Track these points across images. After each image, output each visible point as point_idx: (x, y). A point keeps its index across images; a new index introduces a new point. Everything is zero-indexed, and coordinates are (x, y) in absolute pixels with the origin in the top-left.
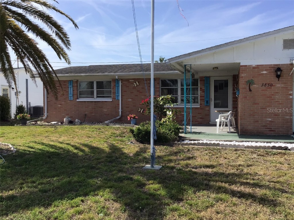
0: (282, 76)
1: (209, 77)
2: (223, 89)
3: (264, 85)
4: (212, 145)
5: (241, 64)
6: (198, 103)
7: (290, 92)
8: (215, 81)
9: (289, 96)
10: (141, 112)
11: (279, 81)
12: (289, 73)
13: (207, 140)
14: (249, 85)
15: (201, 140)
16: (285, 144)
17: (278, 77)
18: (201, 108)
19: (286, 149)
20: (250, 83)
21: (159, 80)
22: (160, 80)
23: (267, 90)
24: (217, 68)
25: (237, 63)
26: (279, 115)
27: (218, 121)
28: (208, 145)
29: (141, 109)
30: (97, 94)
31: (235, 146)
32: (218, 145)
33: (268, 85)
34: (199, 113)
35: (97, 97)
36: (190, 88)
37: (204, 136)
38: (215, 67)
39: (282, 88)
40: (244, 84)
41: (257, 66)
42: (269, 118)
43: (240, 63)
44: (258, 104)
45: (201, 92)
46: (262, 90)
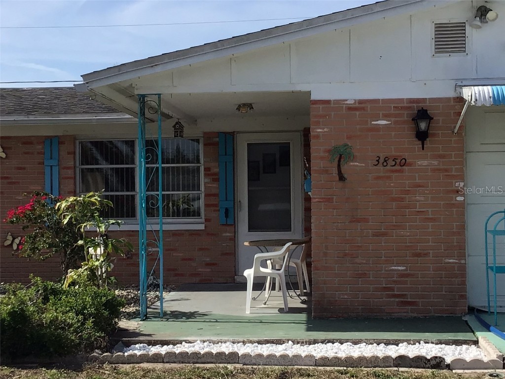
0: (434, 135)
1: (232, 134)
2: (275, 172)
3: (382, 160)
4: (213, 360)
5: (314, 97)
6: (199, 215)
7: (457, 184)
8: (248, 144)
9: (454, 196)
10: (15, 247)
11: (423, 149)
12: (453, 125)
13: (204, 342)
14: (337, 160)
15: (186, 342)
16: (439, 346)
17: (422, 136)
18: (206, 233)
19: (438, 363)
20: (341, 156)
21: (75, 143)
22: (77, 142)
23: (389, 178)
24: (250, 106)
25: (300, 92)
26: (426, 255)
27: (249, 275)
28: (199, 360)
29: (14, 239)
31: (284, 359)
32: (233, 357)
33: (394, 163)
34: (201, 249)
36: (157, 168)
37: (201, 325)
38: (244, 105)
39: (434, 170)
40: (322, 158)
41: (361, 102)
42: (398, 264)
43: (309, 93)
44: (366, 220)
45: (207, 180)
46: (378, 178)
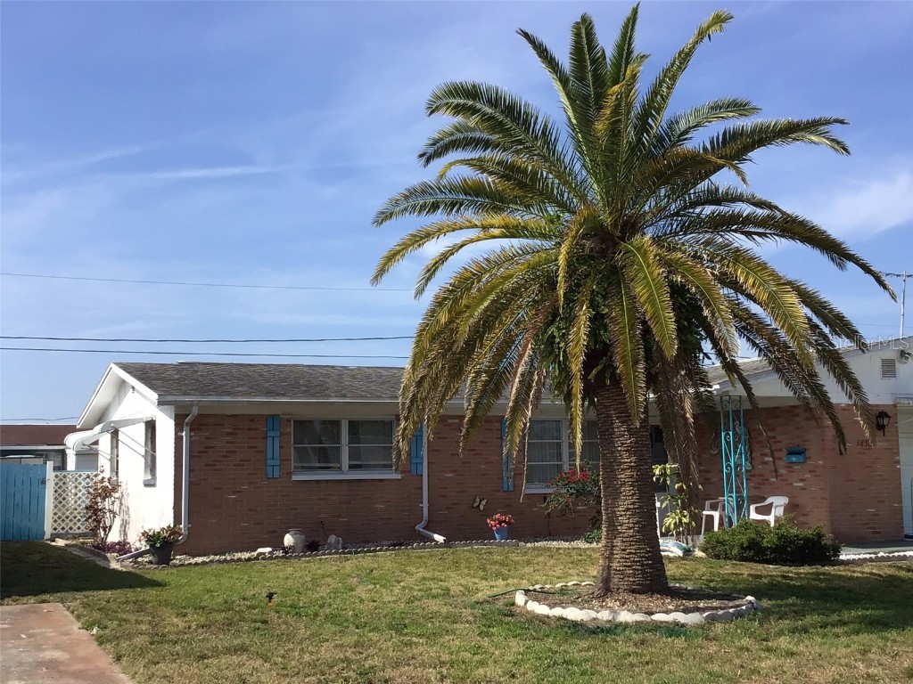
7: (896, 458)
9: (895, 465)
10: (482, 508)
23: (865, 453)
26: (884, 502)
29: (481, 501)
30: (351, 457)
33: (866, 444)
35: (352, 467)
39: (885, 449)
40: (831, 440)
41: (849, 405)
42: (871, 507)
46: (859, 453)
